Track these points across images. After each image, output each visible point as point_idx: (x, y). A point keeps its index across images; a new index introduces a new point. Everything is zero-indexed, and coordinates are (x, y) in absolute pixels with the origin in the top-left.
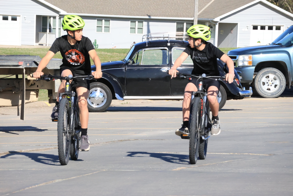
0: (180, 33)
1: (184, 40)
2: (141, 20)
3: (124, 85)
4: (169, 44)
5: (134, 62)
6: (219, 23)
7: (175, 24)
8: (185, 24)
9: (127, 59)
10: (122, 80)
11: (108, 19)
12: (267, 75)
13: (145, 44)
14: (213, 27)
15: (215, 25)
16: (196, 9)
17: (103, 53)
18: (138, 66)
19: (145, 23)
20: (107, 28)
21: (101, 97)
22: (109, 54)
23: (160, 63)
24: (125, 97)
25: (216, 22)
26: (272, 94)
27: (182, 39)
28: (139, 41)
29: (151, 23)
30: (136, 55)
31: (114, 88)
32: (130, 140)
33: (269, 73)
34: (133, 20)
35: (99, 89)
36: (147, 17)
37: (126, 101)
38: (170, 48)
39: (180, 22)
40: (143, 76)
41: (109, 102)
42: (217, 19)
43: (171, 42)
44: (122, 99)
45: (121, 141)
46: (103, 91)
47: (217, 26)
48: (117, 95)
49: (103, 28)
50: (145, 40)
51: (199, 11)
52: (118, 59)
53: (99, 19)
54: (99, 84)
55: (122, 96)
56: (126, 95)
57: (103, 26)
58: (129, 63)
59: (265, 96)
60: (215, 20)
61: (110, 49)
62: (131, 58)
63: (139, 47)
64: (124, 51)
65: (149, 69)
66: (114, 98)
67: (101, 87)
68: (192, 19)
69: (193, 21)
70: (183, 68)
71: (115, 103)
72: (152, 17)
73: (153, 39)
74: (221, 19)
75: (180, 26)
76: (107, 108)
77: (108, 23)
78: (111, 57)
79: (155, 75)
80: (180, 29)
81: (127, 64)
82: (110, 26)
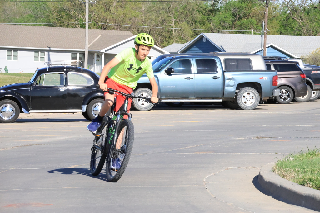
0: (74, 61)
1: (78, 66)
2: (43, 51)
3: (29, 101)
4: (65, 70)
5: (37, 84)
6: (105, 54)
7: (70, 54)
8: (78, 54)
9: (31, 81)
10: (28, 98)
11: (16, 50)
12: (142, 93)
13: (46, 69)
14: (100, 57)
15: (101, 55)
16: (87, 43)
17: (12, 76)
18: (41, 86)
19: (46, 53)
20: (16, 57)
21: (11, 111)
22: (17, 77)
23: (58, 84)
24: (30, 111)
25: (103, 53)
26: (146, 108)
27: (76, 66)
28: (41, 67)
29: (51, 53)
30: (39, 78)
31: (21, 104)
32: (34, 145)
33: (143, 92)
34: (37, 51)
35: (9, 105)
36: (48, 49)
37: (31, 114)
38: (66, 72)
39: (74, 53)
40: (46, 94)
41: (17, 115)
42: (103, 51)
43: (67, 68)
44: (28, 112)
45: (27, 145)
46: (12, 106)
47: (103, 56)
48: (23, 110)
49: (12, 57)
50: (46, 66)
51: (89, 44)
52: (24, 81)
53: (9, 50)
54: (9, 101)
55: (28, 110)
56: (31, 110)
57: (12, 55)
58: (33, 84)
59: (140, 109)
60: (102, 51)
61: (18, 74)
62: (35, 80)
63: (41, 72)
64: (30, 75)
65: (49, 89)
66: (22, 112)
67: (11, 104)
68: (83, 50)
69: (84, 52)
70: (77, 88)
71: (22, 116)
72: (52, 49)
73: (53, 66)
74: (106, 51)
75: (74, 56)
76: (16, 120)
77: (16, 53)
78: (19, 79)
79: (55, 94)
80: (74, 58)
81: (32, 85)
82: (18, 55)
